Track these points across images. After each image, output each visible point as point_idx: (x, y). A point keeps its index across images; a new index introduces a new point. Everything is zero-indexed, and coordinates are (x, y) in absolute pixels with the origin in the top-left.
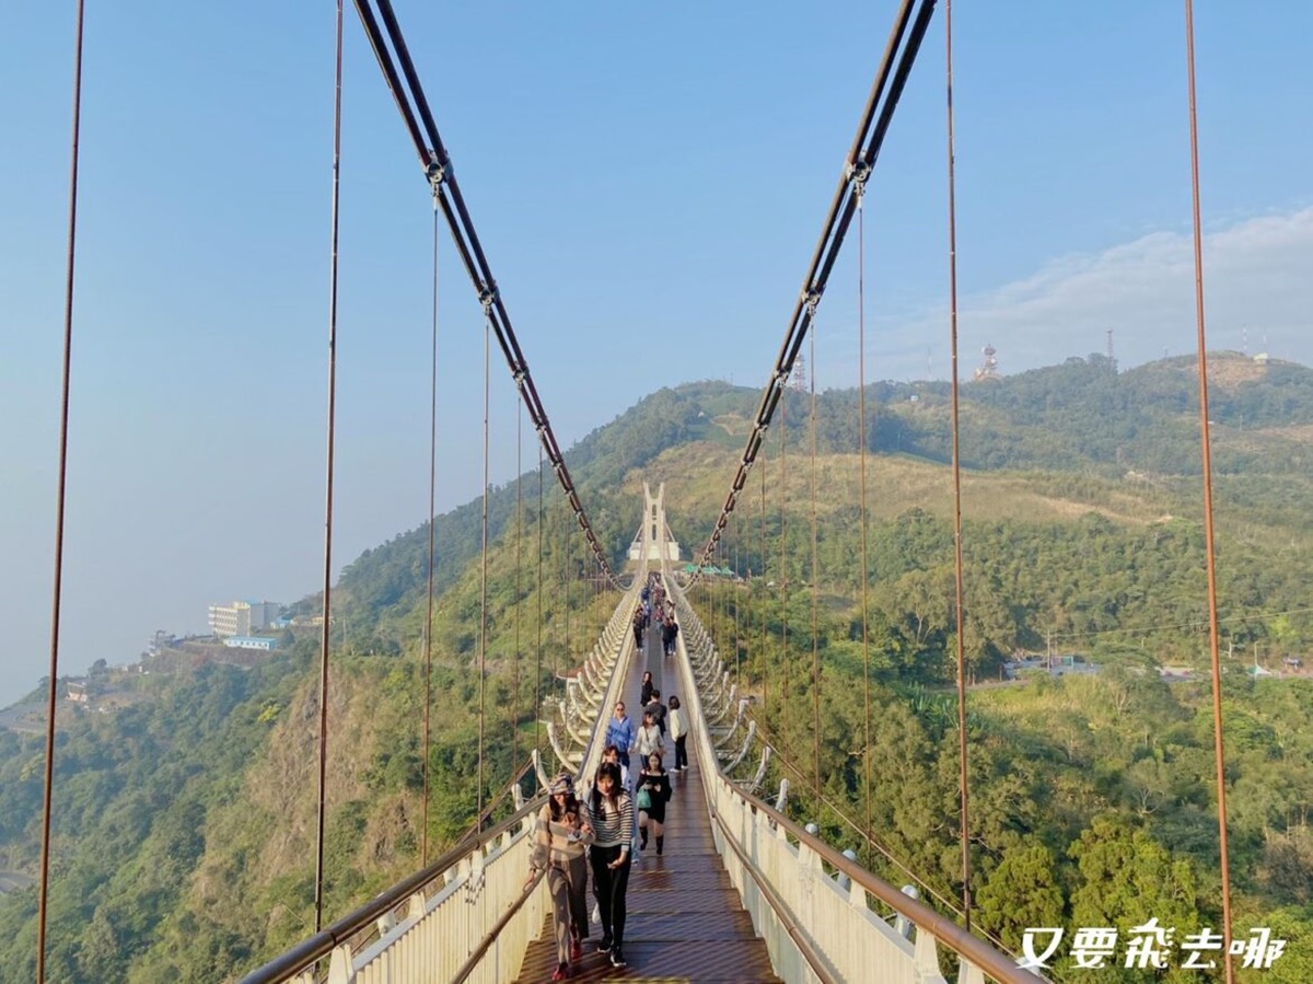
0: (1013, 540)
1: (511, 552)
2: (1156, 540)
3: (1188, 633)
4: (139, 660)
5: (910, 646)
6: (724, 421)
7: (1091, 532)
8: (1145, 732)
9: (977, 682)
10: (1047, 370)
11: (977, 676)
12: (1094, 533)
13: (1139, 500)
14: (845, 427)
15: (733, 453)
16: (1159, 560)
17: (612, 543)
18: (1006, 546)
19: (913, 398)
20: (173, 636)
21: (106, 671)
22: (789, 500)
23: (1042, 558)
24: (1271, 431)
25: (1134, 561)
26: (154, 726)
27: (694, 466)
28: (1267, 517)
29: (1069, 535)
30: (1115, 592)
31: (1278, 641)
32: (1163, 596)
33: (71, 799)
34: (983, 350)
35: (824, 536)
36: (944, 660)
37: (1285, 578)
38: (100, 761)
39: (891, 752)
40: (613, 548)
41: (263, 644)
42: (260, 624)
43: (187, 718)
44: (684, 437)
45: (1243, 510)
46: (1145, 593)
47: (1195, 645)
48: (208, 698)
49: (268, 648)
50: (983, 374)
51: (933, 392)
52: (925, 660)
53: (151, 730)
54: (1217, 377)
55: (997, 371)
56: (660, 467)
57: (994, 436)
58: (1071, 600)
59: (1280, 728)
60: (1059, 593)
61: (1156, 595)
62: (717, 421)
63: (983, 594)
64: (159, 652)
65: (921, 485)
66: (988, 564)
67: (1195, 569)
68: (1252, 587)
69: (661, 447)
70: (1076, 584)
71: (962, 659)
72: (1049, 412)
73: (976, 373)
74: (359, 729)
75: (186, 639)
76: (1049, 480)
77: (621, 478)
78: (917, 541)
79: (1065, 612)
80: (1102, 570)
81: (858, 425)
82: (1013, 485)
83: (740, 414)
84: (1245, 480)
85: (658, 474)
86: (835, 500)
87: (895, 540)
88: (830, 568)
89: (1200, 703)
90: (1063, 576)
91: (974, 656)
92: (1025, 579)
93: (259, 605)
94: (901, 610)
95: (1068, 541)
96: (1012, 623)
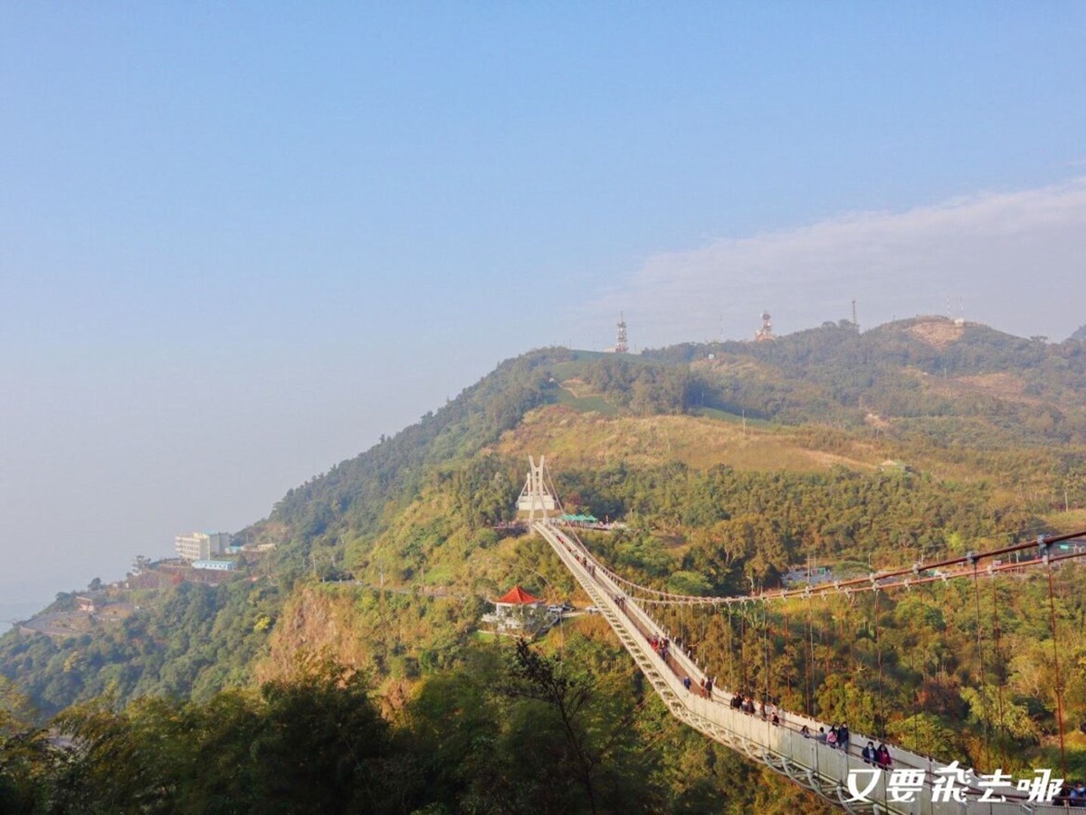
0: (786, 487)
1: (430, 506)
2: (879, 483)
3: (898, 547)
4: (124, 578)
5: (721, 571)
6: (570, 385)
7: (837, 479)
8: (864, 620)
9: (764, 591)
10: (809, 332)
11: (764, 587)
12: (840, 479)
13: (872, 447)
14: (663, 391)
15: (581, 415)
16: (881, 498)
17: (506, 498)
18: (781, 491)
19: (711, 356)
20: (149, 560)
21: (102, 587)
22: (627, 455)
23: (806, 499)
24: (966, 379)
25: (865, 498)
26: (152, 630)
27: (553, 426)
28: (954, 456)
29: (823, 481)
30: (852, 521)
31: (952, 550)
32: (883, 524)
33: (103, 685)
34: (761, 315)
35: (655, 483)
36: (743, 578)
37: (957, 508)
38: (117, 657)
39: (716, 645)
40: (507, 502)
41: (222, 566)
42: (217, 550)
43: (174, 623)
44: (541, 401)
45: (940, 451)
46: (872, 521)
47: (902, 556)
48: (190, 608)
49: (226, 569)
50: (762, 334)
51: (725, 351)
52: (731, 579)
53: (150, 632)
54: (930, 336)
55: (772, 332)
56: (526, 429)
57: (772, 389)
58: (825, 528)
59: (947, 611)
60: (816, 524)
61: (878, 522)
62: (564, 386)
63: (767, 534)
64: (141, 573)
65: (722, 440)
66: (770, 504)
67: (904, 503)
68: (937, 515)
69: (523, 410)
70: (827, 516)
71: (754, 577)
72: (811, 366)
73: (756, 334)
74: (340, 636)
75: (160, 562)
76: (810, 434)
77: (497, 439)
78: (722, 489)
79: (820, 536)
80: (845, 506)
81: (673, 389)
82: (786, 440)
83: (583, 380)
84: (946, 421)
85: (525, 435)
86: (661, 454)
87: (707, 488)
88: (661, 509)
89: (901, 597)
90: (820, 510)
91: (762, 575)
92: (794, 515)
93: (215, 535)
94: (716, 547)
95: (823, 485)
96: (785, 553)
